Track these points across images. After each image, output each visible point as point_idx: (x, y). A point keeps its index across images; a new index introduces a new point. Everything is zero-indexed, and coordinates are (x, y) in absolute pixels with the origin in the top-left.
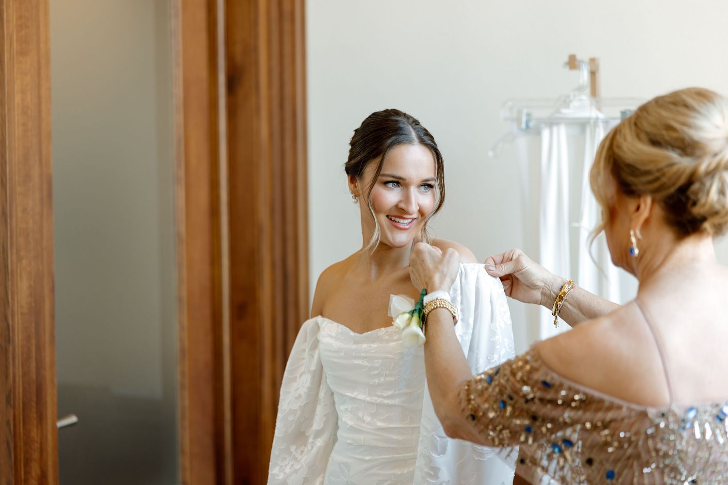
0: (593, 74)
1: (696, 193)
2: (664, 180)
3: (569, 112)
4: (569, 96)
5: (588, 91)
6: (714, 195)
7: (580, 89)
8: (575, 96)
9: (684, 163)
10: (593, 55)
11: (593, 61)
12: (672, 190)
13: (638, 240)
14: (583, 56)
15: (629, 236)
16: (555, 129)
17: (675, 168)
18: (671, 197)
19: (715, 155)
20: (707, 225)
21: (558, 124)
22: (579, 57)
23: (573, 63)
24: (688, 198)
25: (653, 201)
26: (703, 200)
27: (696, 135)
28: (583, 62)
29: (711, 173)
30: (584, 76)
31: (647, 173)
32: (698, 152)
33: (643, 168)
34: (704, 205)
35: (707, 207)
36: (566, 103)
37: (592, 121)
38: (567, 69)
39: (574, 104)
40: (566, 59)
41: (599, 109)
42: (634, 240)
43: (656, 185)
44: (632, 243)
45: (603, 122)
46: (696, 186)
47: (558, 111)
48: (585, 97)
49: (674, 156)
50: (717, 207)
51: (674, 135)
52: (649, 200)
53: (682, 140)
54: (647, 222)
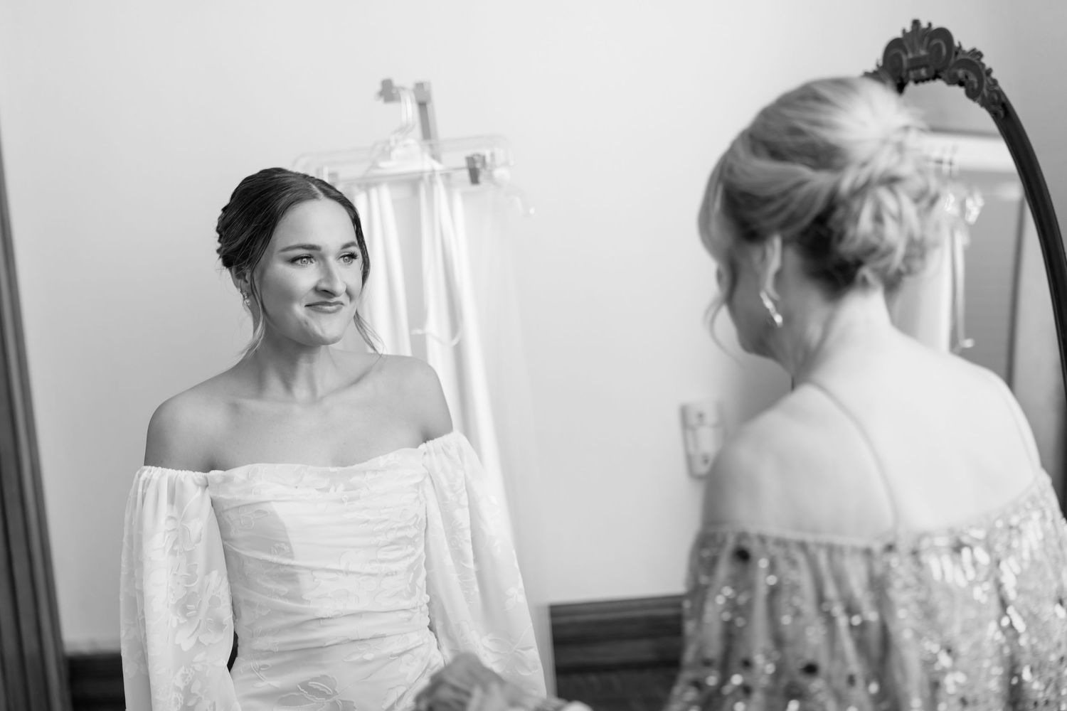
0: (423, 105)
1: (841, 222)
2: (793, 207)
3: (391, 166)
4: (388, 142)
5: (417, 131)
6: (865, 224)
7: (404, 130)
8: (396, 141)
9: (820, 180)
10: (420, 79)
11: (420, 86)
12: (807, 221)
13: (775, 303)
14: (404, 80)
15: (761, 300)
16: (373, 192)
17: (804, 190)
18: (805, 233)
19: (864, 164)
20: (866, 272)
21: (377, 185)
22: (397, 83)
23: (388, 92)
24: (830, 232)
25: (785, 243)
26: (850, 232)
27: (831, 136)
28: (403, 88)
29: (860, 192)
30: (408, 109)
31: (769, 200)
32: (837, 162)
33: (763, 193)
34: (853, 239)
35: (858, 242)
36: (386, 153)
37: (426, 176)
38: (381, 102)
39: (398, 152)
40: (378, 88)
41: (435, 157)
42: (769, 304)
43: (782, 216)
44: (767, 310)
45: (441, 175)
46: (839, 213)
47: (374, 165)
48: (414, 140)
49: (804, 171)
50: (874, 240)
51: (801, 140)
52: (777, 242)
53: (813, 145)
54: (779, 275)
